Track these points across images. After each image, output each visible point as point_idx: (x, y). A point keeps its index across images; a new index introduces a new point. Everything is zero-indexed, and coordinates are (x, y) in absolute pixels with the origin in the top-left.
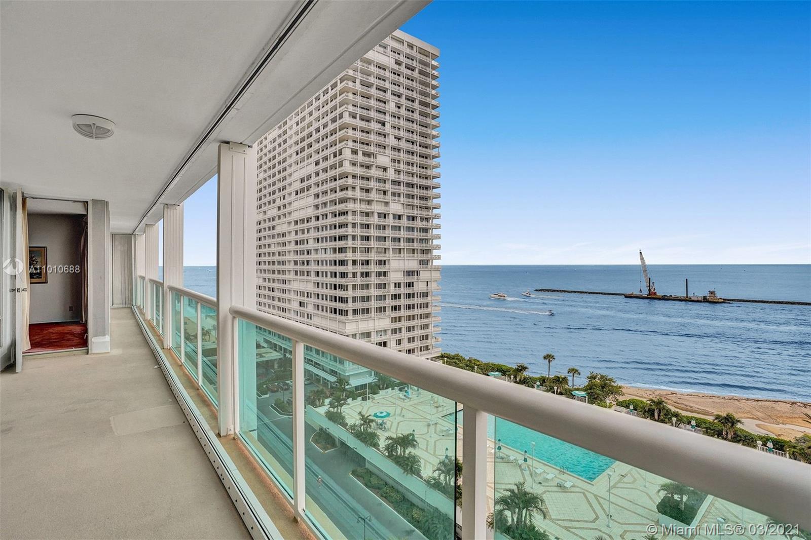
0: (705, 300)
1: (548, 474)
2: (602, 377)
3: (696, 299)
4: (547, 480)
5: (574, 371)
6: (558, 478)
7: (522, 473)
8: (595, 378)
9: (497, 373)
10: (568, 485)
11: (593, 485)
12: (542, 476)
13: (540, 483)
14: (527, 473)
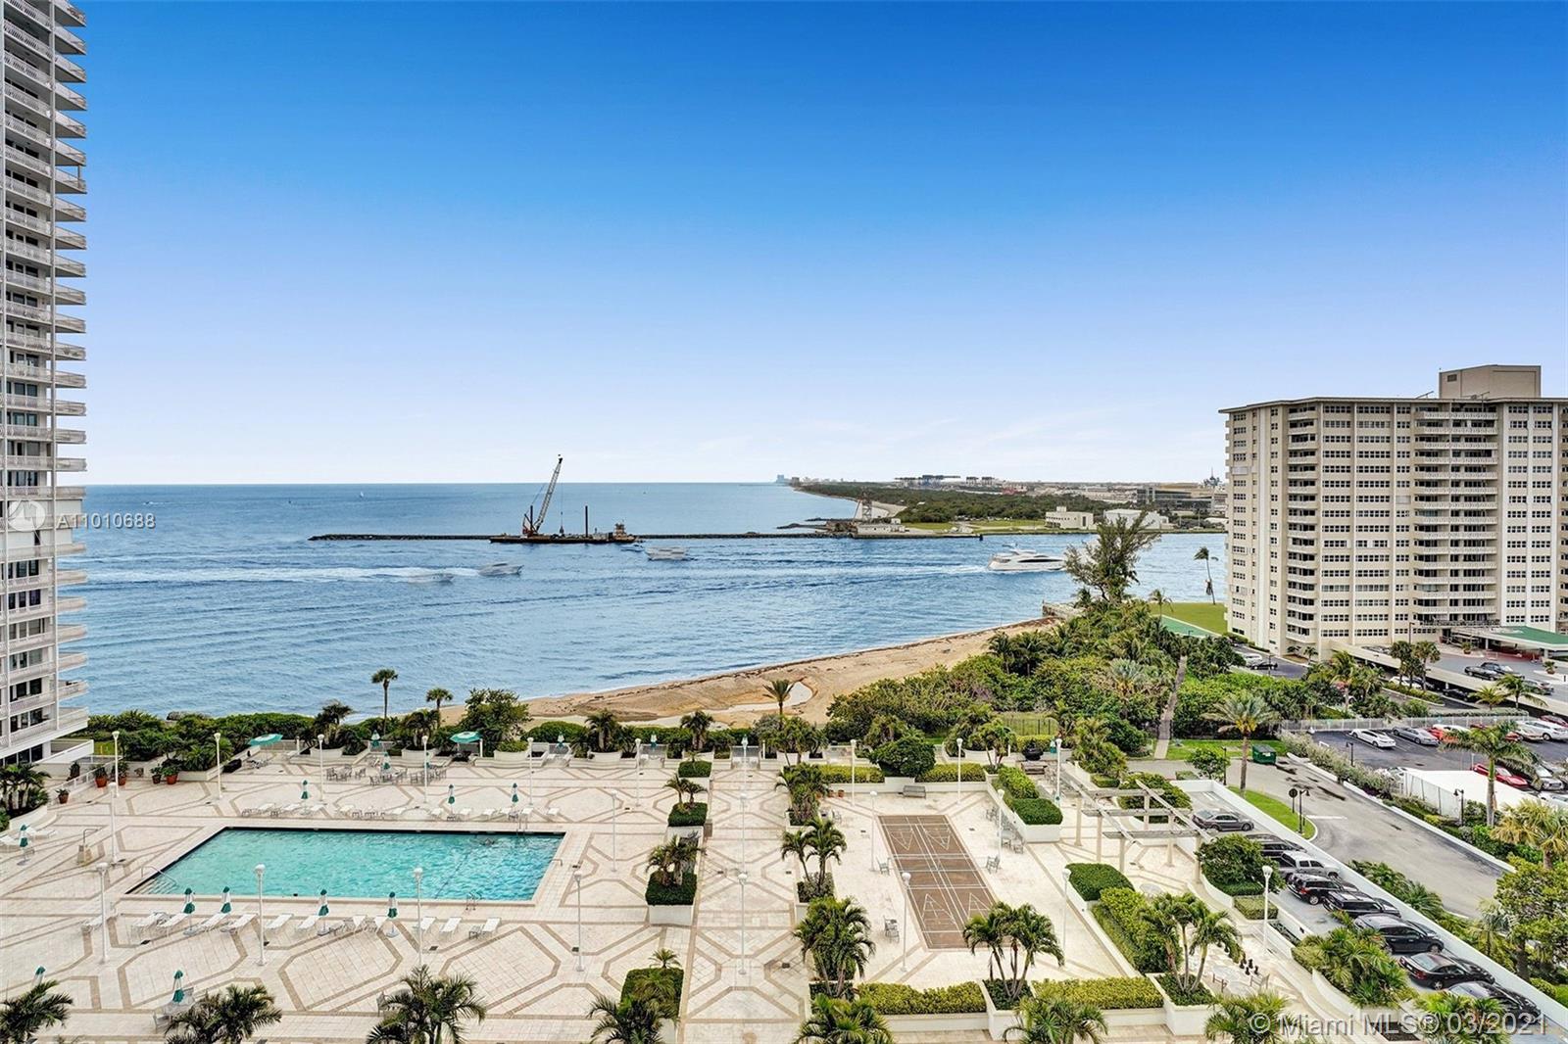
0: (611, 539)
1: (446, 921)
2: (493, 695)
3: (599, 538)
4: (446, 936)
5: (438, 695)
6: (467, 921)
7: (389, 945)
8: (480, 699)
9: (272, 736)
10: (490, 926)
11: (533, 906)
12: (435, 932)
13: (434, 948)
14: (399, 941)
